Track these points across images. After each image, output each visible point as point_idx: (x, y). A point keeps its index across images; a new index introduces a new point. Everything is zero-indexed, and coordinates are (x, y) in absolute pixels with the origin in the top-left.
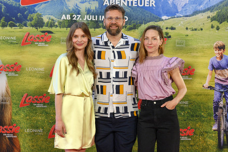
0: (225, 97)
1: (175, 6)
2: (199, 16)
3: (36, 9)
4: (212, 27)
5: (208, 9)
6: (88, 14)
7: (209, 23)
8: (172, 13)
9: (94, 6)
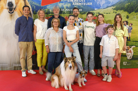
1: (100, 5)
2: (109, 8)
3: (47, 7)
4: (114, 12)
5: (112, 6)
6: (67, 8)
7: (112, 11)
8: (99, 7)
9: (69, 5)
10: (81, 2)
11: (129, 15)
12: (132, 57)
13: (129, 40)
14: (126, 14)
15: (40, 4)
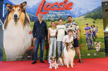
0: (89, 36)
1: (75, 15)
2: (81, 17)
5: (83, 15)
6: (53, 18)
7: (83, 19)
8: (74, 17)
9: (54, 16)
10: (62, 13)
11: (95, 21)
12: (99, 50)
13: (97, 38)
14: (93, 20)
15: (35, 15)
